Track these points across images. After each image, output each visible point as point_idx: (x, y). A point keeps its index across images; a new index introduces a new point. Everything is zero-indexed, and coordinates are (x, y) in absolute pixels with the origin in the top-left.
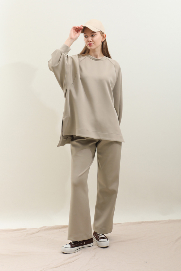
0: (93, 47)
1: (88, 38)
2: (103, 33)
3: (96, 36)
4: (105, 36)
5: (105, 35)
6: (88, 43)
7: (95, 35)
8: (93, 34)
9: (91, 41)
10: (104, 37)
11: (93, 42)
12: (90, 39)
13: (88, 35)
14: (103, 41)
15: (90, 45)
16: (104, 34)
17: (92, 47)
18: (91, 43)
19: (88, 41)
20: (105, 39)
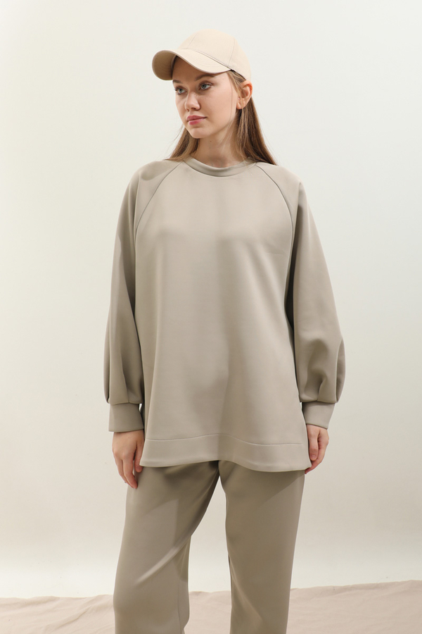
0: (206, 130)
1: (188, 97)
2: (241, 79)
4: (248, 88)
5: (250, 86)
6: (188, 114)
7: (212, 84)
8: (204, 82)
10: (244, 94)
11: (202, 111)
12: (193, 100)
14: (240, 107)
15: (194, 121)
16: (246, 83)
17: (200, 130)
18: (197, 114)
19: (186, 108)
20: (251, 100)
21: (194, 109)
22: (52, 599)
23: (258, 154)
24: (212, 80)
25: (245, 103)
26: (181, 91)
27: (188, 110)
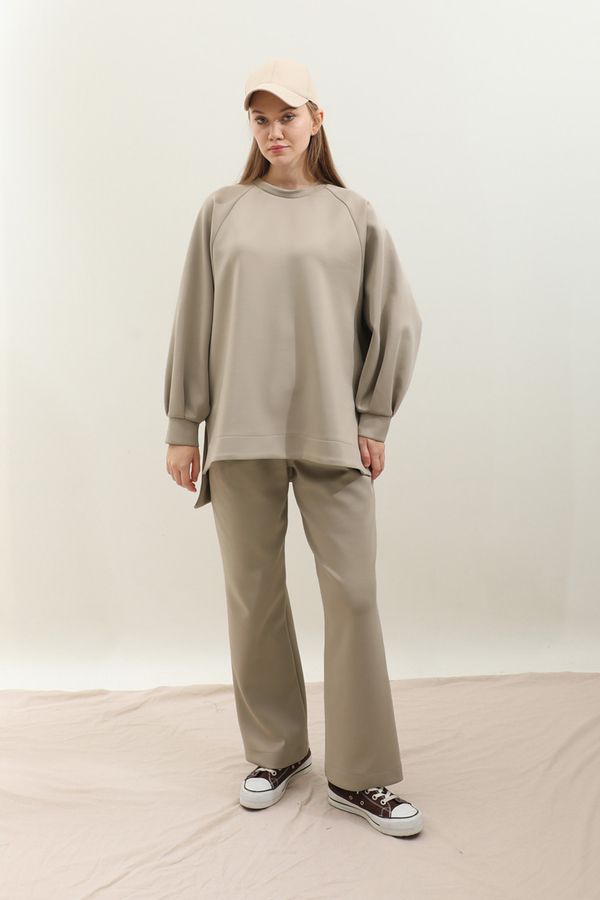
0: (287, 157)
1: (270, 128)
2: (316, 108)
3: (296, 119)
4: (320, 116)
5: (322, 114)
6: (270, 144)
7: (294, 116)
8: (287, 113)
9: (282, 136)
10: (317, 121)
11: (285, 141)
12: (277, 129)
13: (269, 115)
14: (313, 134)
15: (277, 150)
16: (318, 111)
17: (281, 158)
18: (280, 143)
19: (270, 137)
20: (322, 127)
21: (279, 139)
23: (327, 178)
24: (294, 111)
25: (318, 129)
26: (263, 121)
27: (272, 140)
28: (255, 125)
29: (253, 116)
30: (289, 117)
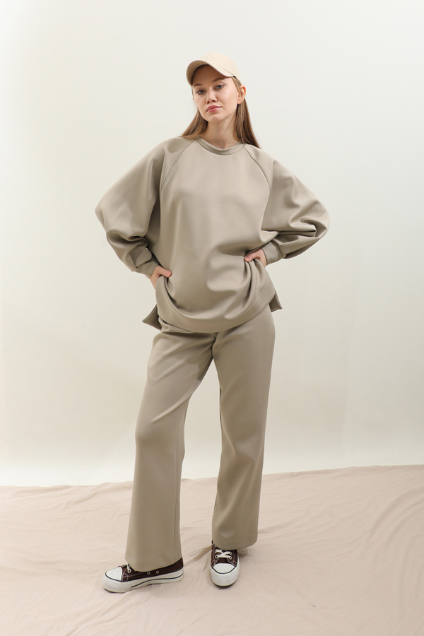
0: (220, 115)
1: (207, 95)
2: (240, 84)
3: (224, 88)
4: (243, 90)
5: (244, 88)
6: (207, 106)
7: (224, 85)
8: (218, 83)
9: (215, 99)
10: (241, 94)
11: (219, 102)
12: (212, 95)
13: (205, 86)
14: (239, 103)
15: (212, 110)
17: (216, 116)
18: (214, 104)
19: (207, 101)
21: (214, 101)
22: (67, 487)
25: (242, 100)
26: (202, 92)
27: (208, 102)
28: (197, 96)
29: (195, 90)
30: (220, 86)
